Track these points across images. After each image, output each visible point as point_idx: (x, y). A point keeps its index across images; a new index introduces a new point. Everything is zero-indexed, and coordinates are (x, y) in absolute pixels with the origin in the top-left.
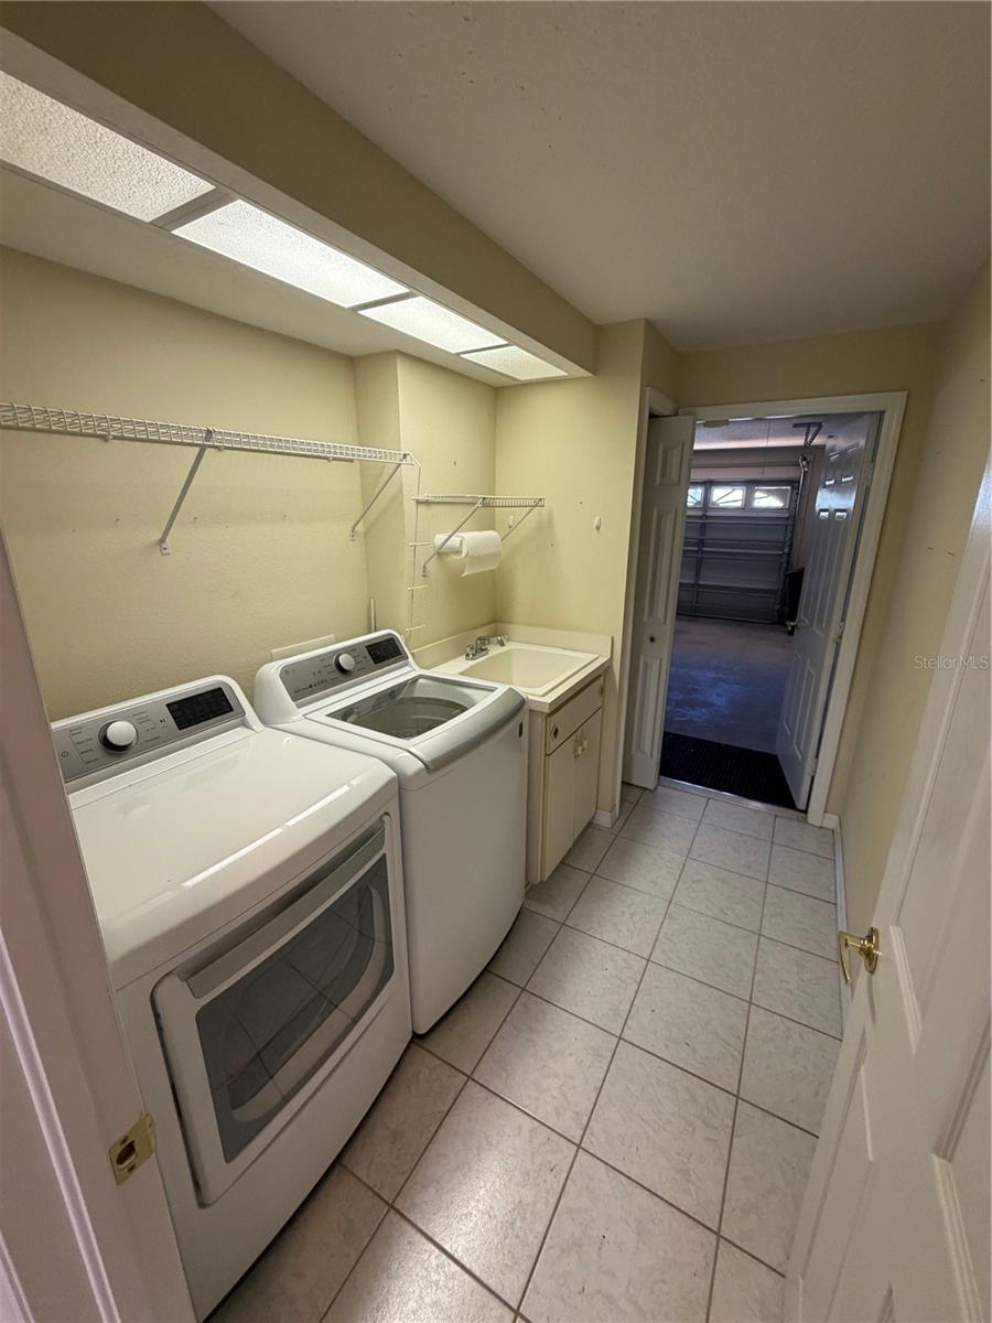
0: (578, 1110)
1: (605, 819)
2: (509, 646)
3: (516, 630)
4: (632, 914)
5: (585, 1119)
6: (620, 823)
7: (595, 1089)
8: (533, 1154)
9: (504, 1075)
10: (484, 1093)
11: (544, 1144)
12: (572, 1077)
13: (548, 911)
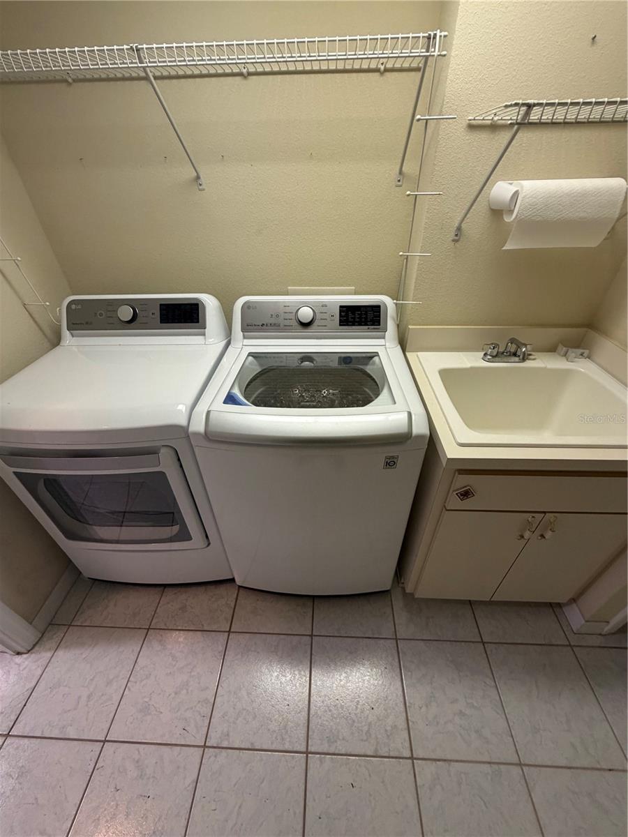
0: (231, 734)
1: (575, 618)
2: (582, 367)
3: (606, 347)
4: (461, 713)
5: (225, 744)
6: (597, 641)
7: (252, 744)
8: (192, 708)
9: (239, 656)
10: (221, 648)
11: (200, 714)
12: (254, 718)
13: (402, 617)
